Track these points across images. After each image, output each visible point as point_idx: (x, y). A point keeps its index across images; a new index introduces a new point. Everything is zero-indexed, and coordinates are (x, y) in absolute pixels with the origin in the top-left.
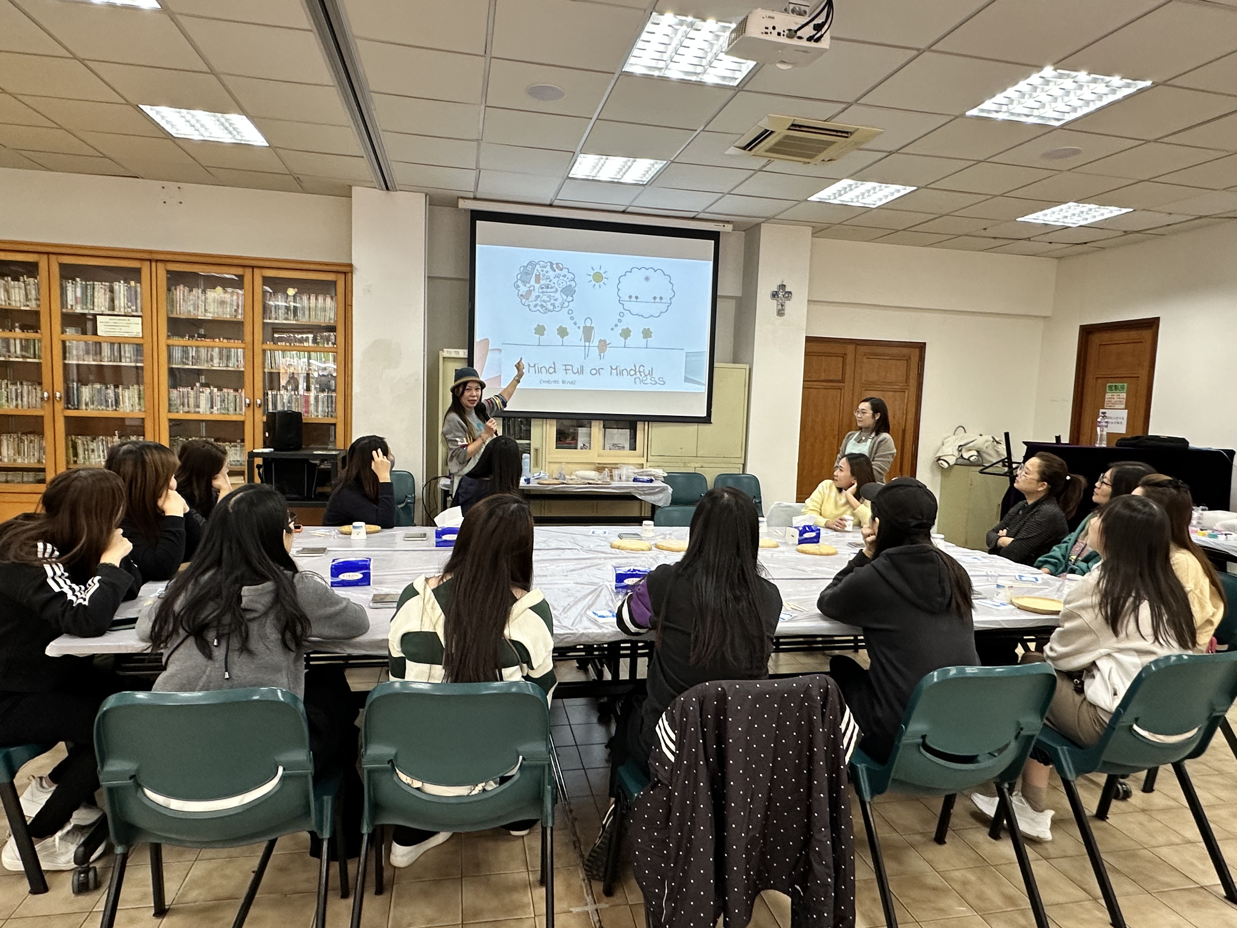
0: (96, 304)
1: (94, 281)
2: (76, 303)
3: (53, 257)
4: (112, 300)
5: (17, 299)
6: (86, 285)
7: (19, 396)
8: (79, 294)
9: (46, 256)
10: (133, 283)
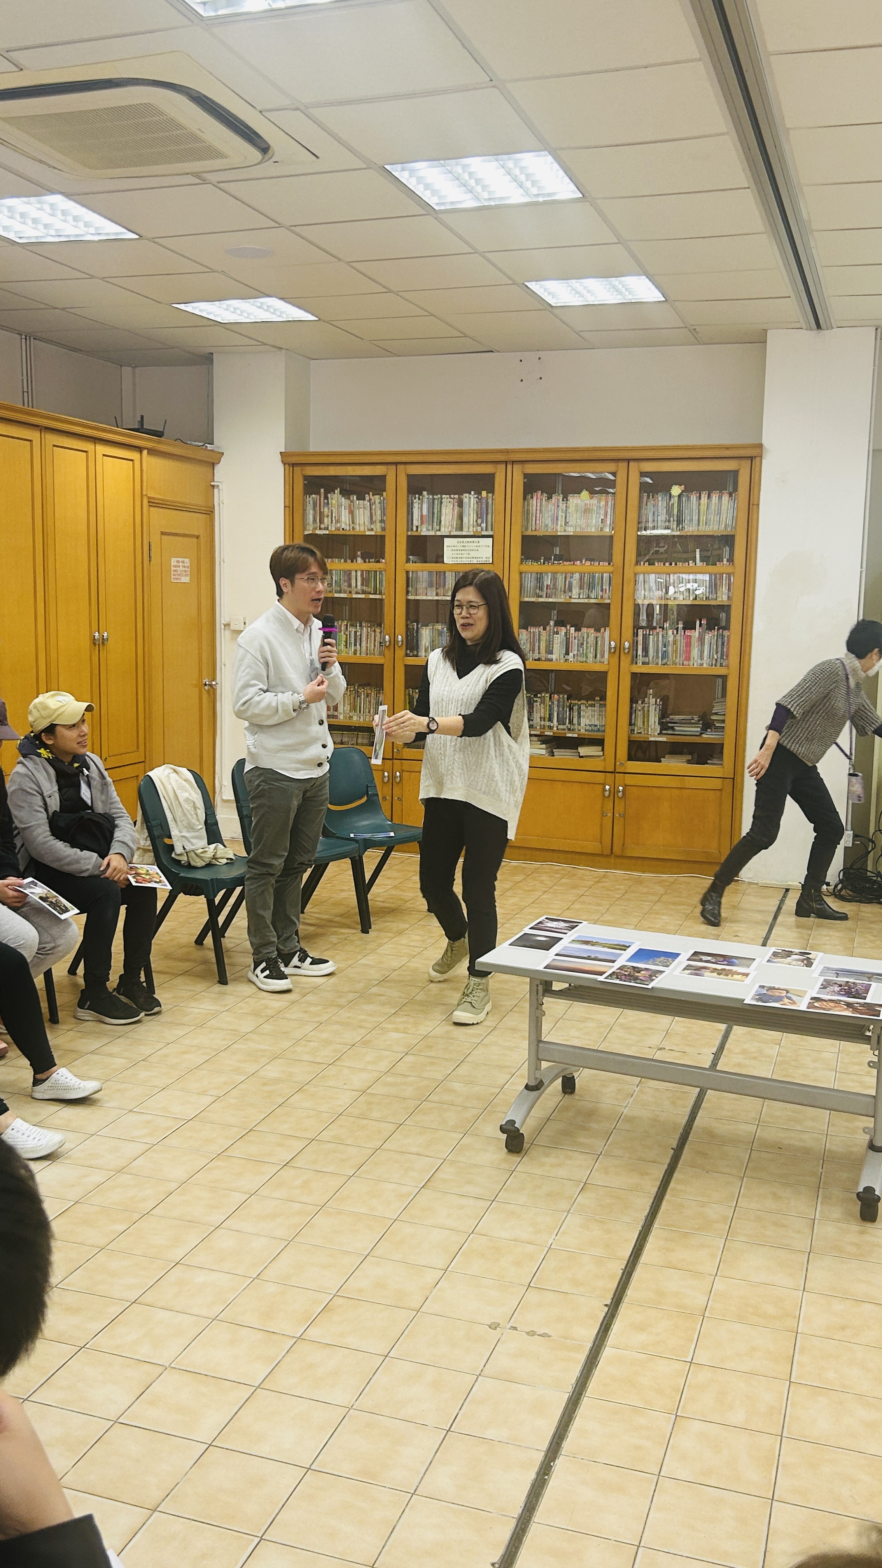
0: (443, 523)
1: (442, 494)
2: (422, 523)
3: (400, 467)
4: (461, 517)
5: (362, 522)
6: (434, 499)
7: (358, 640)
8: (425, 512)
9: (394, 467)
10: (484, 493)
